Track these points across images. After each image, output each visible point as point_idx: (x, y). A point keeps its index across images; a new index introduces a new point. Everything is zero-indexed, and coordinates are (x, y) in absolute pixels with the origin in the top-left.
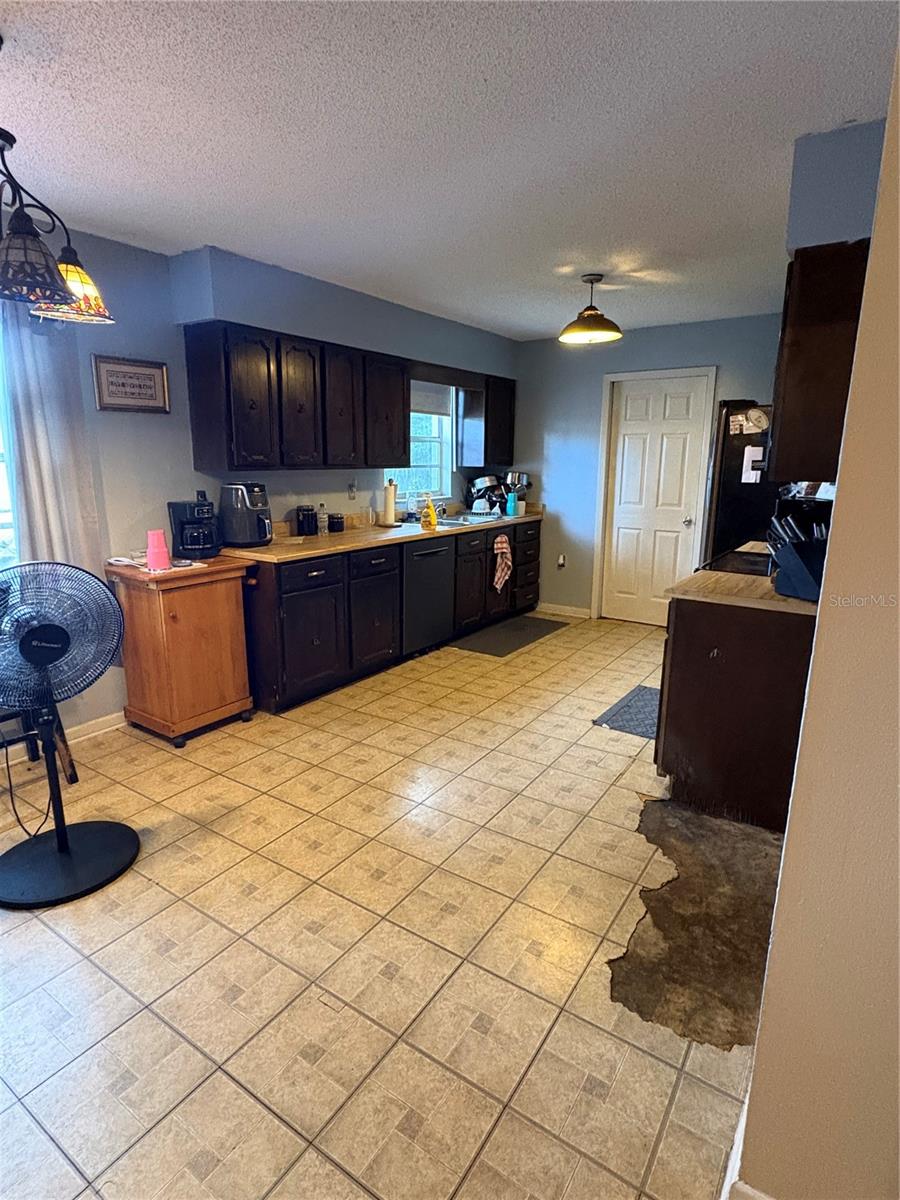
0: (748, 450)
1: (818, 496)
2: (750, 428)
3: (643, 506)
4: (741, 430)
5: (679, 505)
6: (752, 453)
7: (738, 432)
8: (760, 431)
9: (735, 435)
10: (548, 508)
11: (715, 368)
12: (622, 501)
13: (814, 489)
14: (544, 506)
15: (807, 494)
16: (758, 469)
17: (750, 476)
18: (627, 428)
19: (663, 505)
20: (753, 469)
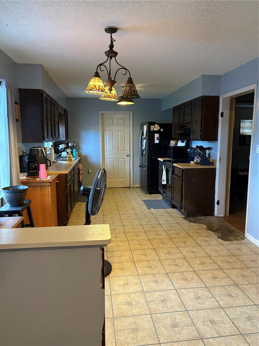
0: (156, 135)
1: (178, 145)
2: (156, 129)
3: (114, 152)
4: (154, 129)
5: (125, 150)
6: (157, 136)
7: (153, 130)
8: (158, 130)
9: (152, 131)
10: (82, 154)
11: (132, 112)
12: (107, 151)
13: (177, 143)
14: (81, 153)
15: (175, 145)
16: (158, 140)
17: (157, 141)
18: (106, 128)
19: (120, 151)
20: (157, 139)
